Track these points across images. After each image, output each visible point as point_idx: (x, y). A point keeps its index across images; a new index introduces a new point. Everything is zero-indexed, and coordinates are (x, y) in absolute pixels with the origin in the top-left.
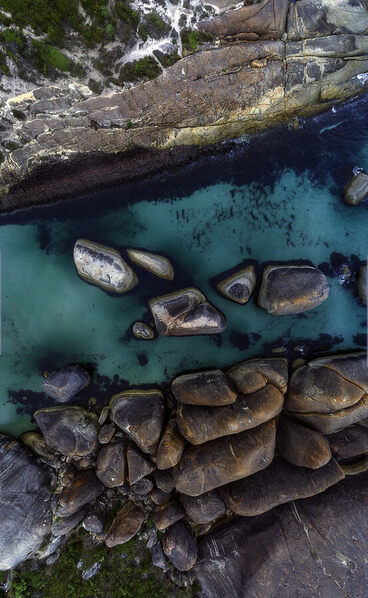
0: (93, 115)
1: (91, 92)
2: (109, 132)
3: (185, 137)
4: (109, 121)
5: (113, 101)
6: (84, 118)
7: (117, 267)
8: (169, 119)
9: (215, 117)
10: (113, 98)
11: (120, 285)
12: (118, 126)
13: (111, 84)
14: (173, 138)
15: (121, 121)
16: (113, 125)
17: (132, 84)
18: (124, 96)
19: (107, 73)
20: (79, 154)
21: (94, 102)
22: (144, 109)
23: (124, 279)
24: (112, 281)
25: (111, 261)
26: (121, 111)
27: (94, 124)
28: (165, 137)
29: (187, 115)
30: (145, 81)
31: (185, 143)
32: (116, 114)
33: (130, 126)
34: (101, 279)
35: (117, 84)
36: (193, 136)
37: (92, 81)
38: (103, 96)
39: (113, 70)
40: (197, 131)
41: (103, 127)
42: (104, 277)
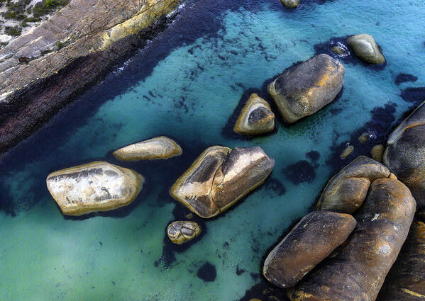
0: (20, 53)
1: (10, 37)
2: (42, 60)
3: (118, 33)
4: (38, 51)
5: (35, 35)
6: (10, 60)
7: (110, 173)
8: (96, 25)
9: (137, 8)
10: (34, 33)
11: (124, 191)
12: (49, 51)
13: (28, 23)
14: (108, 38)
15: (50, 46)
16: (44, 53)
17: (48, 16)
18: (45, 27)
19: (21, 18)
20: (16, 92)
21: (16, 43)
22: (68, 29)
23: (126, 183)
24: (112, 192)
25: (99, 172)
26: (47, 39)
27: (24, 60)
28: (99, 41)
29: (111, 16)
30: (60, 9)
31: (122, 36)
32: (43, 42)
33: (61, 46)
34: (98, 199)
35: (34, 21)
36: (126, 29)
37: (7, 28)
38: (24, 34)
39: (26, 14)
40: (127, 24)
41: (33, 58)
42: (100, 193)
